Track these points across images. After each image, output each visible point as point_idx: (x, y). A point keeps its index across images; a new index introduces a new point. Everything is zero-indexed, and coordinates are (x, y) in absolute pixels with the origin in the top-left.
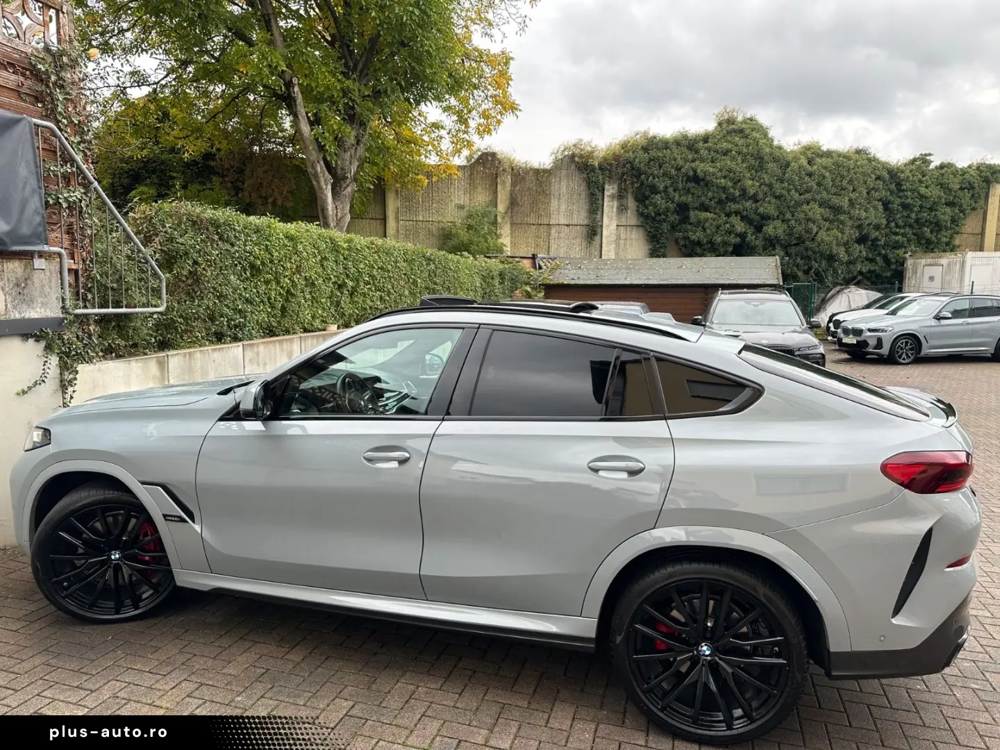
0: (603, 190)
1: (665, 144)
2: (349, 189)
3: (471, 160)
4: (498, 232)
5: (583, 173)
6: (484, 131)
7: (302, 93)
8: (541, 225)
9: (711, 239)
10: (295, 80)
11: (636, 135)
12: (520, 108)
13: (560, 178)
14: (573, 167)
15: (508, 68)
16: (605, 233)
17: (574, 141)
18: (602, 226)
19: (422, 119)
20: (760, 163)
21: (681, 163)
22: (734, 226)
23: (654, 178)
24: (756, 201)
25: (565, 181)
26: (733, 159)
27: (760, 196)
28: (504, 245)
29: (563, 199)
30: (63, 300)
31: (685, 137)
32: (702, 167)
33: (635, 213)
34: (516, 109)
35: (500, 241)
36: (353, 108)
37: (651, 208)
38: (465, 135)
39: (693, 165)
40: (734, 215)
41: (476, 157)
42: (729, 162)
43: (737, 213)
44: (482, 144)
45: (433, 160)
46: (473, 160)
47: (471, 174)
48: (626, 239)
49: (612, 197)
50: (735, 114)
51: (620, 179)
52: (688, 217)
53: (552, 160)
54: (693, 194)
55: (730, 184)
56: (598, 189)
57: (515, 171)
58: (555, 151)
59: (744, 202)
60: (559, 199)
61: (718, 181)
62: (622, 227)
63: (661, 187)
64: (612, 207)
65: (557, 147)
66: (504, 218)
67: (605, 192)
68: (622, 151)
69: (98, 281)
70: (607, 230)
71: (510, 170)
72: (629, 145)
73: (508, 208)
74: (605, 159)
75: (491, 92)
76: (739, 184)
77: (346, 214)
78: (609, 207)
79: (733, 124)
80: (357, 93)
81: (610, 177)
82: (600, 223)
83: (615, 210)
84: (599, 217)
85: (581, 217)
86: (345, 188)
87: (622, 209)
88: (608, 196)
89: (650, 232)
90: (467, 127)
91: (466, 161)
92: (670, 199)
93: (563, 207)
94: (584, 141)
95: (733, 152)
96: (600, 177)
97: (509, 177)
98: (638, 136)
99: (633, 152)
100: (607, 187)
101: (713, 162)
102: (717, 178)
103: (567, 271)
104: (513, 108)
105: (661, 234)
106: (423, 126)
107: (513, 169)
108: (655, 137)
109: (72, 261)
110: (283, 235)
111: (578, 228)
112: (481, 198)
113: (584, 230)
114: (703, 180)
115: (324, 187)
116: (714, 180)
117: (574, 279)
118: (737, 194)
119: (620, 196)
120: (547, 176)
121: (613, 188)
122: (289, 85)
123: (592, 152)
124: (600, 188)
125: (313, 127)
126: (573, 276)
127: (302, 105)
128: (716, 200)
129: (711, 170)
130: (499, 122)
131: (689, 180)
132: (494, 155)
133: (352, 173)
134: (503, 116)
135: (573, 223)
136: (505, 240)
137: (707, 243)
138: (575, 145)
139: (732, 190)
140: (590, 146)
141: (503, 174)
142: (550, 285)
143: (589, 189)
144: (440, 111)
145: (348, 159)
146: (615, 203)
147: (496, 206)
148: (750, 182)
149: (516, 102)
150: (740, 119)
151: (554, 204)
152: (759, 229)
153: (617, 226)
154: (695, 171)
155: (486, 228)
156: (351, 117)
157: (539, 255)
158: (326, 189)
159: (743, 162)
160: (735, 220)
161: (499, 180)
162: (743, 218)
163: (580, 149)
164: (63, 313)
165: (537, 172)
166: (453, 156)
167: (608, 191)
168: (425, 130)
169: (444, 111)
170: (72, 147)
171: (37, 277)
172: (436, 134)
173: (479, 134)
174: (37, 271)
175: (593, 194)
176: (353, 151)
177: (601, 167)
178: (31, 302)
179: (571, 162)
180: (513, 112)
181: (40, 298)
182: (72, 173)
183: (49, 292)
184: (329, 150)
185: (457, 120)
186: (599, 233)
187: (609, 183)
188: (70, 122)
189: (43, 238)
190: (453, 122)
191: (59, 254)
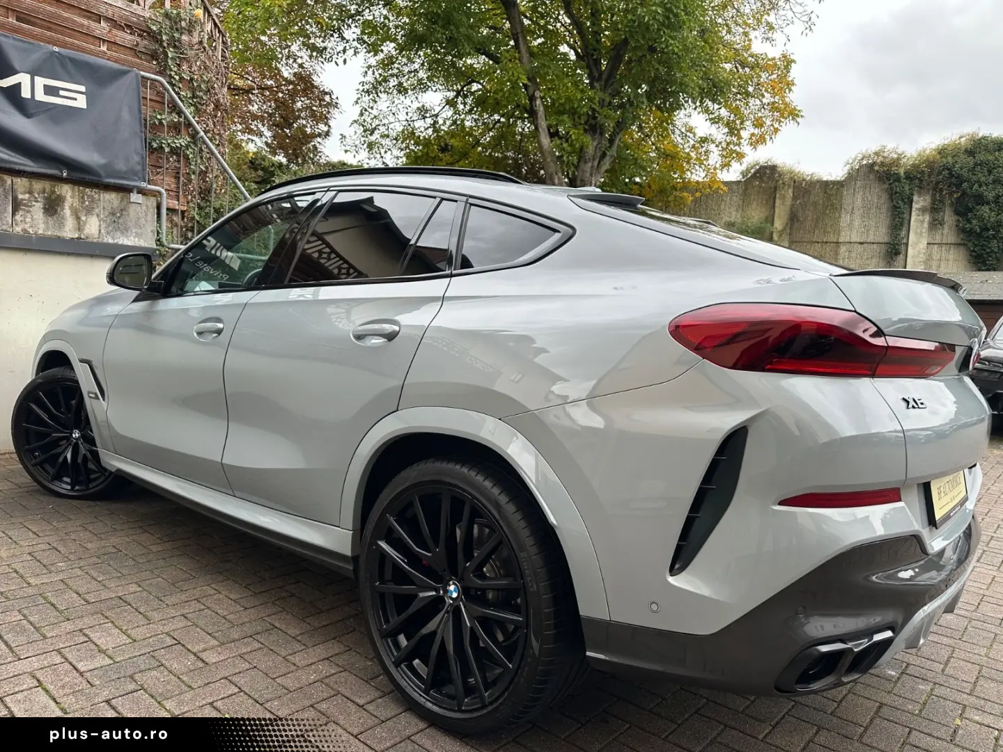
0: (911, 202)
1: (998, 146)
3: (747, 175)
5: (885, 183)
6: (757, 141)
7: (544, 106)
8: (827, 242)
10: (538, 94)
12: (802, 114)
13: (854, 190)
14: (872, 177)
15: (788, 72)
16: (911, 252)
17: (874, 148)
18: (907, 244)
19: (691, 135)
23: (980, 186)
25: (861, 193)
29: (857, 213)
30: (158, 233)
33: (954, 228)
37: (975, 222)
38: (737, 147)
41: (753, 171)
45: (697, 175)
46: (750, 175)
47: (745, 191)
48: (941, 260)
49: (923, 210)
51: (934, 189)
53: (846, 171)
56: (903, 200)
57: (797, 184)
58: (851, 161)
60: (852, 213)
62: (936, 246)
63: (990, 197)
64: (922, 222)
65: (853, 157)
66: (781, 235)
67: (914, 204)
68: (938, 157)
70: (915, 249)
71: (792, 183)
72: (950, 149)
73: (787, 224)
74: (913, 165)
75: (768, 98)
78: (918, 224)
81: (920, 188)
82: (905, 241)
83: (926, 225)
84: (903, 233)
85: (880, 233)
87: (935, 224)
88: (917, 209)
89: (975, 251)
90: (740, 138)
91: (741, 177)
93: (856, 223)
94: (888, 148)
96: (907, 188)
97: (790, 191)
99: (954, 156)
100: (915, 198)
104: (794, 114)
105: (988, 253)
106: (692, 142)
107: (795, 182)
108: (984, 138)
109: (177, 202)
111: (875, 246)
112: (756, 214)
113: (883, 247)
119: (934, 209)
120: (838, 189)
121: (925, 200)
122: (532, 98)
123: (898, 159)
124: (906, 200)
125: (553, 139)
127: (544, 117)
130: (776, 130)
132: (773, 168)
134: (781, 124)
135: (869, 241)
138: (876, 154)
140: (896, 153)
141: (783, 188)
143: (892, 201)
144: (709, 123)
145: (589, 170)
146: (927, 218)
147: (773, 224)
149: (798, 108)
151: (845, 219)
153: (928, 244)
156: (594, 128)
161: (777, 195)
163: (883, 157)
164: (157, 245)
165: (826, 185)
166: (721, 170)
167: (917, 203)
168: (693, 146)
169: (712, 123)
170: (182, 101)
171: (132, 208)
172: (704, 149)
173: (751, 145)
174: (133, 204)
175: (895, 207)
176: (596, 163)
177: (909, 176)
178: (125, 231)
179: (870, 172)
180: (793, 119)
181: (135, 228)
182: (179, 123)
183: (144, 225)
184: (566, 161)
185: (728, 133)
186: (903, 252)
187: (920, 194)
188: (182, 79)
189: (140, 175)
190: (724, 134)
191: (160, 193)
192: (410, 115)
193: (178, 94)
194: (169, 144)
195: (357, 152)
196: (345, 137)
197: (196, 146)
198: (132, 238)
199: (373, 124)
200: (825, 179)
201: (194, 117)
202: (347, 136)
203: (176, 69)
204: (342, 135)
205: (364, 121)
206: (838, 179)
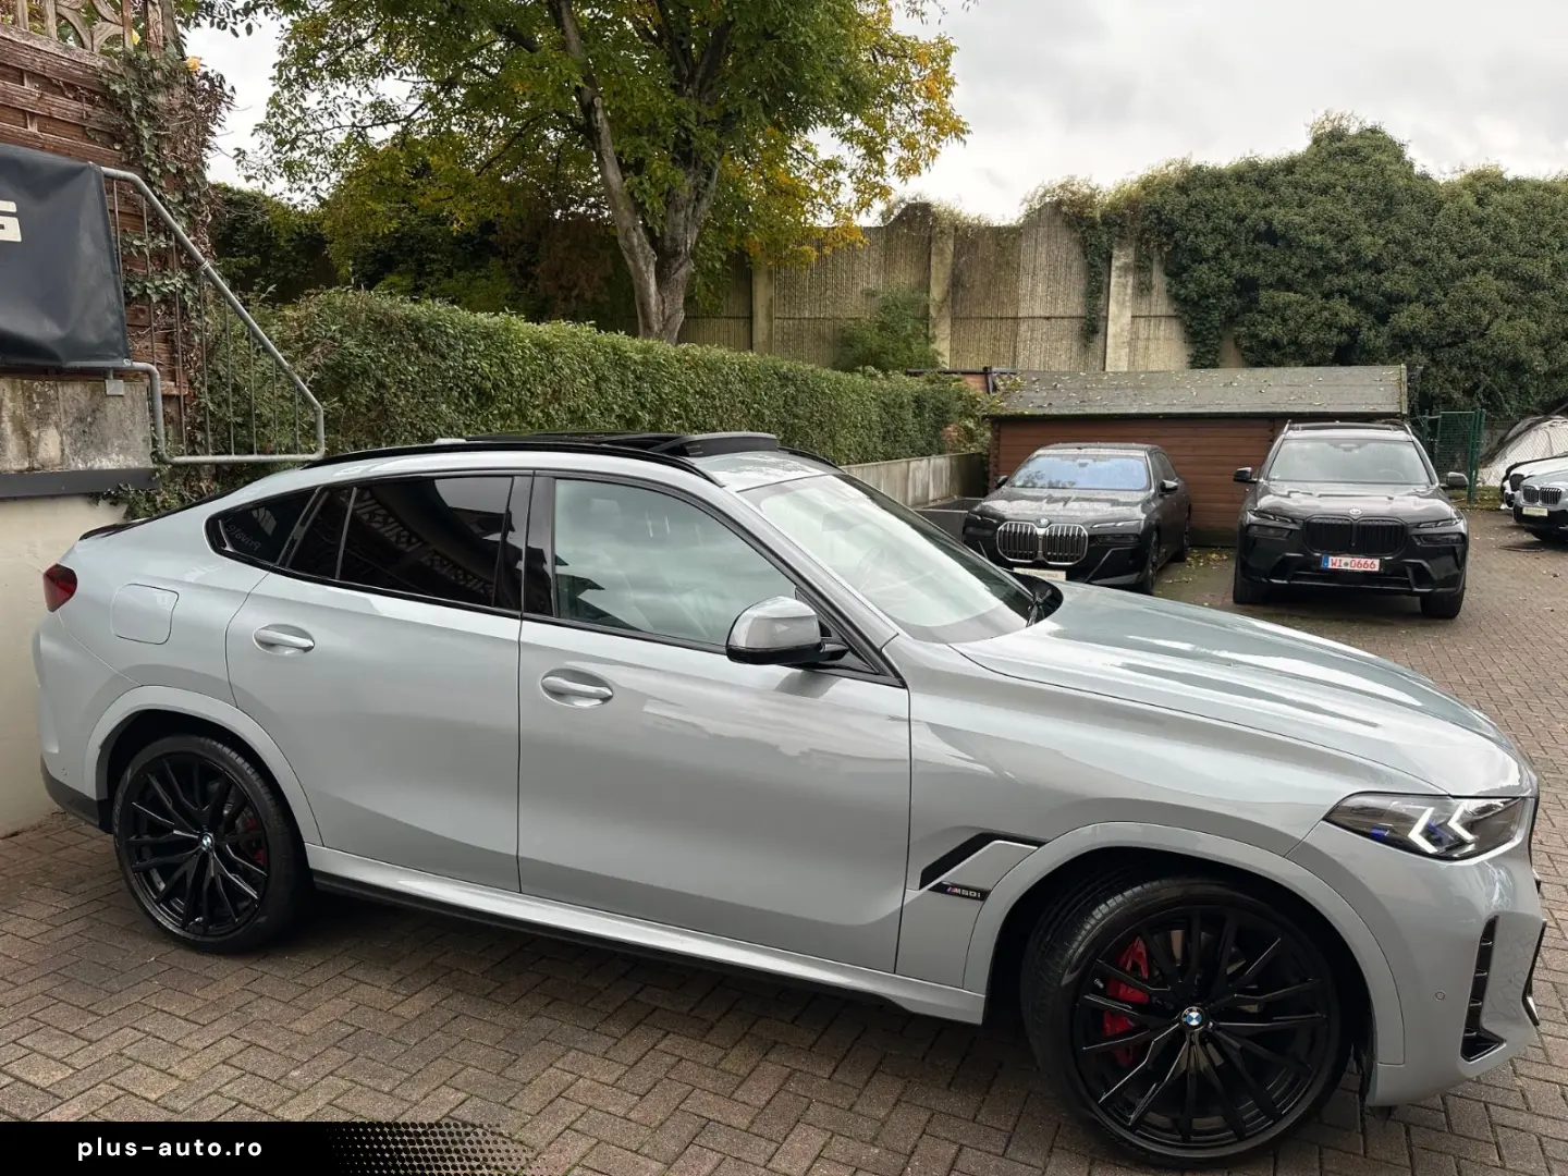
0: (1109, 259)
1: (1217, 179)
2: (685, 270)
3: (889, 217)
4: (931, 332)
5: (1076, 231)
6: (909, 169)
7: (610, 121)
8: (1002, 318)
9: (1297, 338)
10: (598, 102)
11: (1167, 167)
12: (969, 128)
13: (1036, 240)
14: (1059, 222)
15: (948, 65)
16: (1112, 329)
17: (1059, 179)
18: (1106, 318)
19: (810, 156)
20: (1386, 205)
21: (1243, 209)
22: (1337, 315)
23: (1196, 236)
24: (1379, 272)
25: (1045, 246)
26: (1338, 199)
27: (1387, 261)
28: (939, 354)
29: (1041, 274)
30: (155, 442)
31: (1253, 166)
32: (1280, 216)
33: (1164, 294)
34: (963, 131)
35: (933, 346)
36: (688, 142)
37: (1191, 286)
38: (878, 178)
39: (1266, 212)
40: (1337, 295)
41: (896, 212)
42: (1329, 206)
43: (1342, 292)
44: (906, 190)
45: (825, 220)
46: (893, 217)
47: (887, 242)
48: (1148, 339)
49: (1125, 269)
50: (1344, 123)
51: (1139, 239)
52: (1256, 301)
53: (1023, 212)
54: (1264, 262)
55: (1330, 243)
56: (1100, 256)
57: (960, 232)
58: (1029, 197)
59: (1356, 272)
60: (1034, 274)
61: (1311, 238)
62: (1142, 320)
63: (1209, 252)
64: (1125, 286)
65: (1032, 191)
66: (940, 310)
67: (1113, 261)
68: (1143, 193)
69: (212, 414)
70: (1115, 324)
71: (953, 231)
72: (1156, 182)
73: (948, 291)
74: (1113, 206)
75: (920, 105)
76: (1347, 243)
77: (677, 311)
78: (1120, 286)
79: (1340, 140)
80: (693, 117)
81: (1120, 237)
82: (1104, 313)
83: (1129, 291)
84: (1102, 302)
85: (1073, 305)
86: (677, 270)
87: (1143, 289)
88: (1117, 268)
89: (1190, 326)
90: (882, 163)
91: (880, 220)
92: (1225, 271)
93: (1040, 289)
94: (1078, 179)
95: (1339, 189)
96: (1105, 238)
97: (951, 243)
98: (1171, 168)
99: (1162, 194)
100: (1115, 252)
101: (1301, 206)
102: (1307, 233)
103: (1032, 394)
104: (958, 130)
105: (1207, 329)
106: (812, 167)
107: (956, 229)
108: (1199, 168)
109: (173, 384)
110: (531, 341)
111: (1066, 322)
112: (904, 278)
113: (1076, 325)
114: (1283, 237)
115: (644, 268)
116: (1303, 238)
117: (1041, 407)
118: (1343, 258)
119: (1140, 268)
120: (1014, 239)
121: (1127, 256)
122: (588, 109)
123: (1092, 196)
124: (1104, 256)
125: (627, 175)
126: (1039, 402)
127: (609, 140)
128: (1307, 271)
129: (1297, 219)
130: (934, 153)
131: (1259, 237)
132: (925, 207)
133: (689, 246)
134: (941, 143)
135: (1057, 314)
136: (943, 347)
137: (1289, 344)
138: (1062, 187)
139: (1334, 254)
140: (1089, 187)
141: (940, 238)
142: (1001, 416)
143: (1086, 257)
144: (837, 140)
145: (682, 223)
146: (1131, 280)
147: (928, 292)
148: (1368, 239)
149: (963, 120)
150: (1353, 130)
151: (1025, 283)
152: (1383, 319)
153: (1133, 317)
154: (1269, 223)
155: (909, 327)
156: (685, 155)
157: (994, 369)
158: (647, 272)
159: (1356, 203)
160: (1339, 304)
161: (933, 249)
162: (1353, 301)
163: (1071, 192)
164: (154, 462)
165: (998, 232)
166: (858, 213)
167: (1118, 258)
168: (814, 172)
169: (843, 141)
170: (168, 210)
171: (112, 407)
172: (831, 179)
173: (900, 174)
174: (111, 399)
175: (1091, 266)
176: (690, 210)
177: (1107, 221)
178: (102, 447)
179: (1056, 214)
180: (957, 136)
181: (118, 438)
182: (168, 249)
183: (131, 431)
184: (650, 210)
185: (865, 155)
186: (1102, 330)
187: (1120, 246)
188: (165, 172)
189: (121, 348)
190: (859, 157)
191: (148, 373)
192: (359, 116)
193: (160, 198)
194: (157, 287)
195: (268, 179)
196: (244, 152)
197: (195, 284)
198: (114, 456)
199: (293, 130)
200: (996, 224)
201: (188, 236)
202: (248, 151)
203: (153, 156)
204: (238, 149)
205: (278, 125)
206: (1014, 223)
